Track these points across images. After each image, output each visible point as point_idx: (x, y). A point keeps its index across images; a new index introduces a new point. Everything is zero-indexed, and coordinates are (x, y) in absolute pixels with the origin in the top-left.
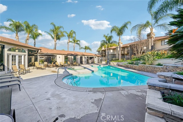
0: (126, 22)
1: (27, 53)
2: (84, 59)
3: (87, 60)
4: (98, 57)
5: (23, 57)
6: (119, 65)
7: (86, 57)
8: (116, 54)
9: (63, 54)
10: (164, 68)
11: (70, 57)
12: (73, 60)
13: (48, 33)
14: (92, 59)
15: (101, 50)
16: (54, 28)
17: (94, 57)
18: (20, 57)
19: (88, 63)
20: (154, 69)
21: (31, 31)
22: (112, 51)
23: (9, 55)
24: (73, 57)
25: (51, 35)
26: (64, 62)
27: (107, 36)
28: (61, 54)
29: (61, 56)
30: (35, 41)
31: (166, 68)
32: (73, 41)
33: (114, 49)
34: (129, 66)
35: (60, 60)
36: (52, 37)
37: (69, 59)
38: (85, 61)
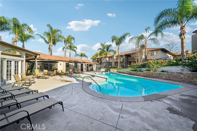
0: (126, 33)
1: (24, 59)
2: (84, 67)
3: (87, 67)
4: (96, 64)
5: (20, 63)
6: (120, 72)
7: (86, 64)
8: (112, 62)
9: (64, 61)
10: (170, 74)
11: (71, 64)
12: (74, 67)
13: (41, 36)
14: (91, 67)
15: (97, 58)
16: (50, 30)
17: (93, 64)
18: (17, 62)
19: (88, 71)
20: (160, 75)
21: (21, 32)
22: (107, 59)
23: (3, 61)
24: (74, 64)
25: (45, 39)
26: (65, 69)
27: (104, 45)
28: (63, 61)
29: (62, 63)
30: (24, 44)
31: (171, 75)
32: (69, 48)
33: (109, 57)
34: (133, 73)
35: (61, 67)
36: (46, 41)
37: (70, 66)
38: (86, 69)
